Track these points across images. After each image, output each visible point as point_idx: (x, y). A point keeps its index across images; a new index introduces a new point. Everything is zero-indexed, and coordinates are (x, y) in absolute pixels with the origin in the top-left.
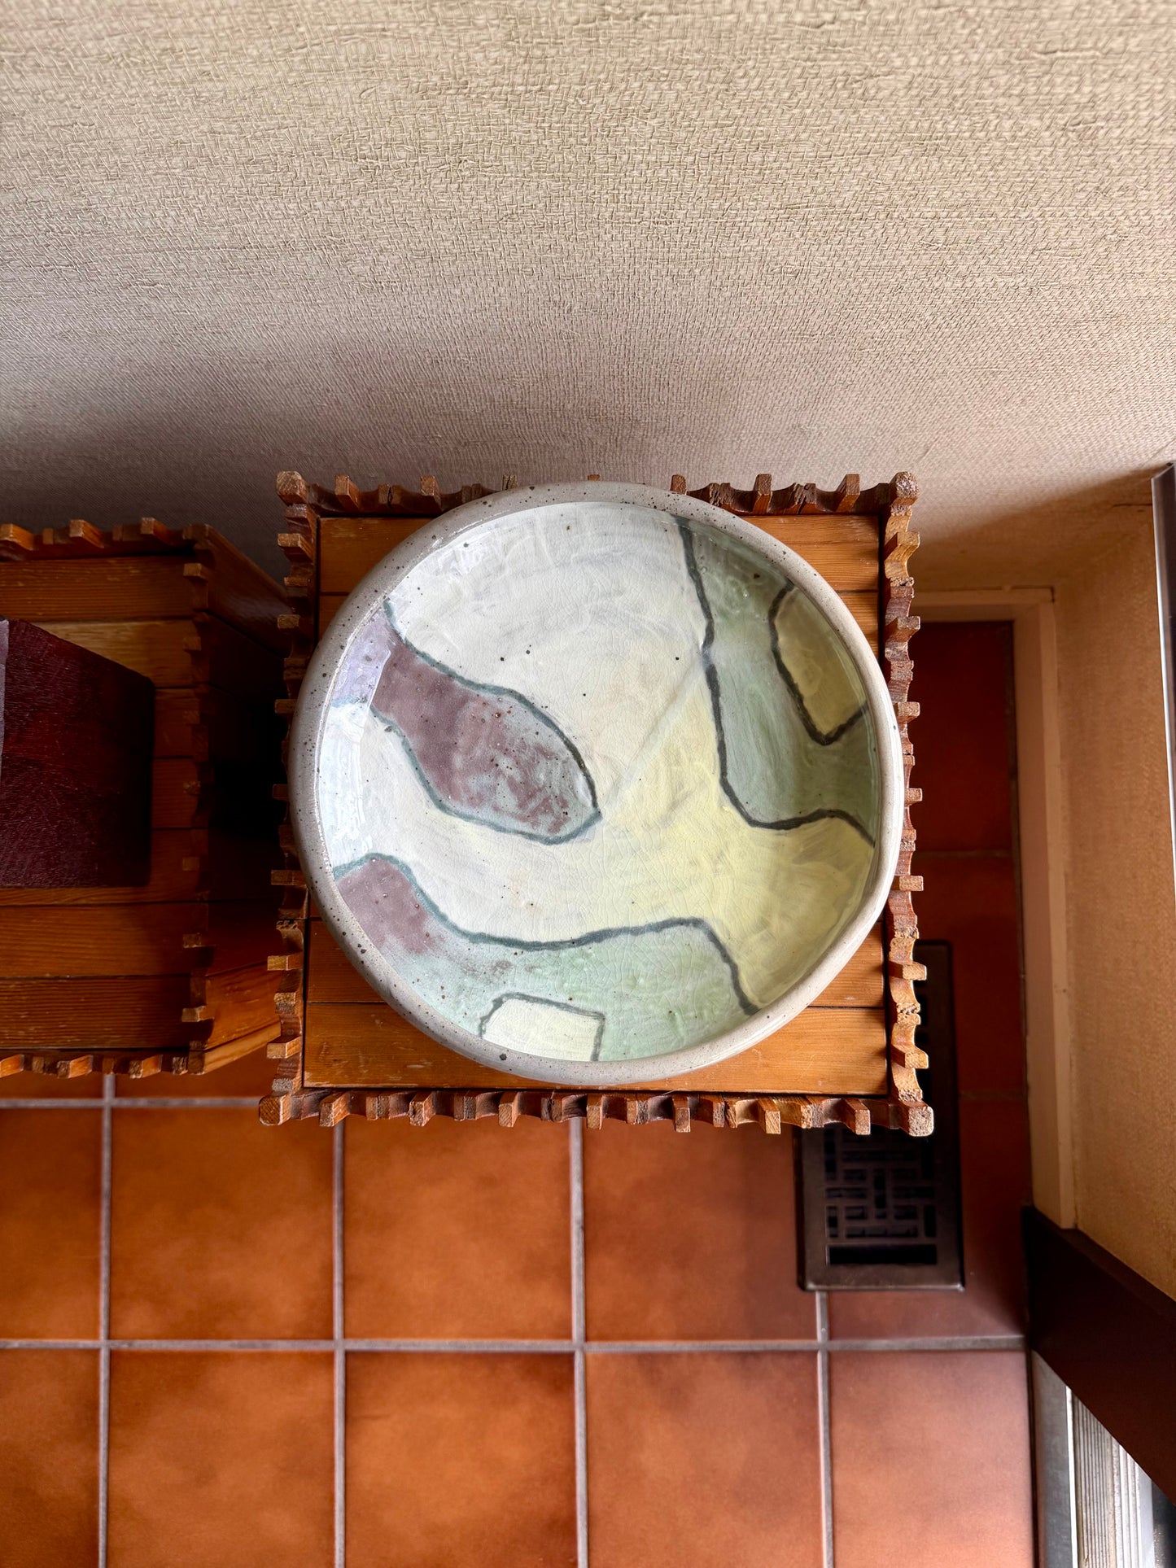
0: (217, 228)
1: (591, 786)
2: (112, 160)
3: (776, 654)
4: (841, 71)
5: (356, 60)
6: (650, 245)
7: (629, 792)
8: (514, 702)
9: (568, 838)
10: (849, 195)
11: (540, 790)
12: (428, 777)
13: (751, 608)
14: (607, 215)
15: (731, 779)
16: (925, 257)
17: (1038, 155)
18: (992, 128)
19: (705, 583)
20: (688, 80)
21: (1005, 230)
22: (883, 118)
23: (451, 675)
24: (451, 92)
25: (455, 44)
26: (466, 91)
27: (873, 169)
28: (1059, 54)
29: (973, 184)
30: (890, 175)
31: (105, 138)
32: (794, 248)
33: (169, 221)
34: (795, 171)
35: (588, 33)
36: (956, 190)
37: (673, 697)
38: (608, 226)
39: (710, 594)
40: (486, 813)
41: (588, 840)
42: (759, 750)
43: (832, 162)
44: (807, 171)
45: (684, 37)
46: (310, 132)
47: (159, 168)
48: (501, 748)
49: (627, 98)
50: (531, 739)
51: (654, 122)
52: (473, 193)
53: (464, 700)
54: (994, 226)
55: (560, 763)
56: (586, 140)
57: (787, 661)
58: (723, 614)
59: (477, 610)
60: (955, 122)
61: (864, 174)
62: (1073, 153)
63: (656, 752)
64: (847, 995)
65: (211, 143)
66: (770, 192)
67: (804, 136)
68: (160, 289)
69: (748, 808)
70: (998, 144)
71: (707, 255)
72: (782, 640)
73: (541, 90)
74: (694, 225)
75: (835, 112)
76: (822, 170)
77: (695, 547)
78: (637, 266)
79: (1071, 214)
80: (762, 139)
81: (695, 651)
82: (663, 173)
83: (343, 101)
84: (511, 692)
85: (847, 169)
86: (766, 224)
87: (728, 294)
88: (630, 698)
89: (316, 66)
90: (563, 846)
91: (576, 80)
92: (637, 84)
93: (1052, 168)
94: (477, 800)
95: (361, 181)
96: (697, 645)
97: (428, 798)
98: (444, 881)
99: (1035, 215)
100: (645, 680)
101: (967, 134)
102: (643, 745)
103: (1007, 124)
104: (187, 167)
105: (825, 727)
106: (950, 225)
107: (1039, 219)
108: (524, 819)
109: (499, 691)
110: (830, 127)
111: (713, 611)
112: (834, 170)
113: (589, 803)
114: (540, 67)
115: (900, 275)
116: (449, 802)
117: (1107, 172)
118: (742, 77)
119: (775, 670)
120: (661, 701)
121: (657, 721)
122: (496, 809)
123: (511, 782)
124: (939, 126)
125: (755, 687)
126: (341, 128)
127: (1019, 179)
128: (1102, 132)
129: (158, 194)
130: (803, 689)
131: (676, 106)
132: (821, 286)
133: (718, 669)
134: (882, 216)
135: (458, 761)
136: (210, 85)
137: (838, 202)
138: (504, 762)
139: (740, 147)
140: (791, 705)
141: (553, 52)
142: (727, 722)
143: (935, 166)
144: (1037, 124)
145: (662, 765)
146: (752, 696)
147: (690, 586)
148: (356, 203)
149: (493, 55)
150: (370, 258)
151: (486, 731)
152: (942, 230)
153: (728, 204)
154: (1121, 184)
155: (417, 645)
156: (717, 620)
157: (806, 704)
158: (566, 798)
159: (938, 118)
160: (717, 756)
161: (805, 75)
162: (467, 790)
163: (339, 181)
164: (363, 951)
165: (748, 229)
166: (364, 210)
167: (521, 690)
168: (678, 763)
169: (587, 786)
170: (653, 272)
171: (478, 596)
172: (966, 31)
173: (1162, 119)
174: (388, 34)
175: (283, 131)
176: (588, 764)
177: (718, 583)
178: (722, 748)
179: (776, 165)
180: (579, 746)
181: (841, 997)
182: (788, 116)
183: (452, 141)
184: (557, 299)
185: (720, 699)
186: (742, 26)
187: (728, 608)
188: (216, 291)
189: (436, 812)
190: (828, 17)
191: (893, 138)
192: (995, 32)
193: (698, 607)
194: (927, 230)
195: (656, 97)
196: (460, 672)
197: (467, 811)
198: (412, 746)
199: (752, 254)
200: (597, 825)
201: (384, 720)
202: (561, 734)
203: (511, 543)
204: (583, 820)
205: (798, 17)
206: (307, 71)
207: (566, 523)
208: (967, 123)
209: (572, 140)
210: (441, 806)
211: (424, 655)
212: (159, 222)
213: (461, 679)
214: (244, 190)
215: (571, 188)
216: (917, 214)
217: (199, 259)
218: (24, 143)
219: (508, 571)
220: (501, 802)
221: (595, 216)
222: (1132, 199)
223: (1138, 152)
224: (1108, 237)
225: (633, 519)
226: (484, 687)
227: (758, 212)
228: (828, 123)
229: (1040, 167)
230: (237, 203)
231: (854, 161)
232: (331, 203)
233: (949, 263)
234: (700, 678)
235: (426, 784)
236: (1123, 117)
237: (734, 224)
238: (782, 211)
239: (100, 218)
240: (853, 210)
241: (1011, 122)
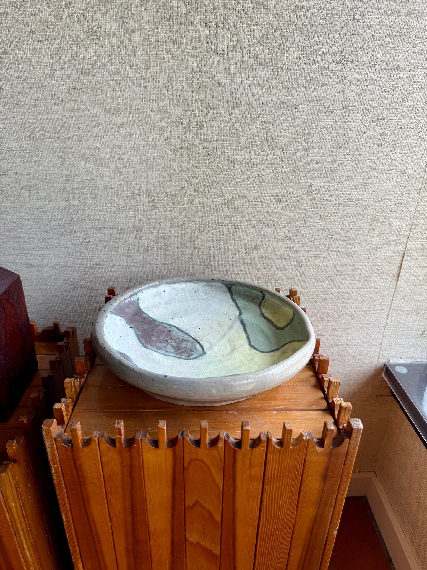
0: (112, 220)
1: (202, 347)
2: (95, 192)
3: (262, 314)
4: (257, 173)
5: (157, 165)
6: (217, 235)
7: (216, 348)
8: (175, 329)
9: (193, 359)
10: (263, 216)
11: (183, 348)
12: (142, 341)
13: (253, 306)
14: (207, 221)
15: (252, 343)
16: (285, 242)
17: (304, 203)
18: (292, 193)
19: (238, 302)
20: (225, 175)
21: (302, 232)
22: (267, 189)
23: (155, 320)
24: (176, 176)
25: (178, 161)
26: (179, 176)
27: (268, 207)
28: (300, 170)
29: (291, 213)
30: (272, 209)
31: (97, 184)
32: (253, 237)
33: (101, 216)
34: (250, 207)
35: (205, 159)
36: (288, 215)
37: (230, 328)
38: (207, 226)
39: (239, 304)
40: (163, 351)
41: (201, 359)
42: (262, 337)
43: (258, 204)
44: (253, 207)
45: (224, 162)
46: (143, 186)
47: (105, 196)
48: (170, 338)
49: (213, 180)
50: (181, 337)
51: (218, 188)
52: (176, 211)
53: (158, 326)
54: (300, 230)
55: (191, 343)
56: (203, 193)
57: (266, 315)
58: (244, 309)
59: (165, 307)
60: (283, 191)
61: (266, 208)
62: (312, 203)
63: (225, 340)
64: (313, 406)
65: (120, 188)
66: (245, 214)
67: (251, 194)
68: (90, 245)
69: (260, 349)
70: (294, 199)
71: (231, 239)
72: (264, 311)
73: (195, 176)
74: (228, 226)
75: (257, 186)
76: (256, 206)
77: (234, 296)
78: (214, 244)
79: (317, 225)
80: (242, 195)
81: (236, 317)
82: (220, 206)
83: (152, 177)
84: (175, 326)
85: (262, 207)
86: (245, 227)
87: (237, 257)
88: (215, 329)
89: (148, 166)
90: (191, 360)
91: (202, 174)
92: (215, 176)
93: (308, 208)
94: (160, 348)
95: (151, 205)
96: (237, 316)
97: (141, 345)
98: (144, 364)
99: (309, 225)
100: (220, 325)
101: (287, 195)
102: (220, 339)
103: (295, 192)
104: (112, 196)
105: (281, 325)
106: (289, 229)
107: (310, 227)
108: (176, 354)
109: (170, 325)
110: (256, 192)
111: (241, 308)
112: (259, 207)
113: (201, 350)
114: (195, 169)
115: (280, 250)
116: (150, 347)
117: (321, 210)
118: (237, 174)
119: (263, 318)
120: (226, 329)
121: (225, 334)
122: (166, 351)
123: (173, 346)
124: (280, 192)
125: (257, 322)
126: (150, 186)
127: (302, 212)
128: (316, 195)
129: (102, 205)
130: (272, 320)
131: (223, 183)
132: (261, 254)
133: (244, 320)
134: (272, 225)
135: (154, 338)
136: (125, 169)
137: (261, 219)
138: (170, 341)
139: (237, 198)
140: (269, 325)
141: (198, 165)
142: (249, 332)
143: (282, 206)
144: (301, 192)
145: (227, 343)
146: (256, 325)
147: (234, 304)
148: (148, 213)
149: (186, 165)
150: (148, 236)
151: (165, 334)
152: (287, 231)
153: (236, 219)
154: (325, 214)
155: (145, 312)
156: (242, 310)
157: (275, 323)
158: (192, 349)
159: (279, 189)
160: (247, 340)
161: (250, 174)
162: (156, 345)
163: (146, 205)
164: (111, 351)
165: (241, 229)
166: (150, 216)
167: (178, 326)
168: (233, 341)
169: (200, 347)
170: (218, 246)
171: (166, 304)
172: (280, 163)
173: (328, 191)
174: (165, 157)
175: (137, 186)
176: (201, 342)
177: (241, 303)
178: (248, 338)
179: (246, 204)
180: (197, 339)
181: (310, 406)
182: (247, 187)
183: (174, 192)
184: (193, 258)
185: (246, 327)
186: (236, 159)
187: (246, 307)
188: (105, 248)
189: (144, 349)
190: (253, 157)
191: (271, 196)
192: (286, 163)
193: (236, 308)
194: (284, 231)
195: (219, 180)
196: (158, 320)
197: (156, 350)
198: (138, 334)
199: (243, 239)
200: (204, 356)
201: (130, 325)
202: (191, 337)
203: (178, 294)
204: (199, 354)
205: (247, 157)
206: (146, 167)
207: (195, 291)
208: (286, 191)
209: (200, 193)
210: (146, 347)
211: (146, 314)
212: (99, 216)
213: (158, 322)
214: (123, 206)
215: (199, 211)
216: (280, 224)
217: (104, 233)
218: (77, 184)
219: (176, 300)
220: (168, 350)
221: (204, 222)
222: (329, 220)
223: (326, 203)
224: (329, 235)
225: (215, 290)
226: (165, 323)
227: (243, 222)
228: (256, 190)
229: (305, 207)
230: (120, 211)
231: (263, 203)
232: (142, 213)
233: (292, 245)
234: (239, 323)
235: (141, 342)
236: (319, 191)
237: (237, 227)
238: (248, 222)
239: (85, 213)
240: (265, 222)
241: (295, 191)
